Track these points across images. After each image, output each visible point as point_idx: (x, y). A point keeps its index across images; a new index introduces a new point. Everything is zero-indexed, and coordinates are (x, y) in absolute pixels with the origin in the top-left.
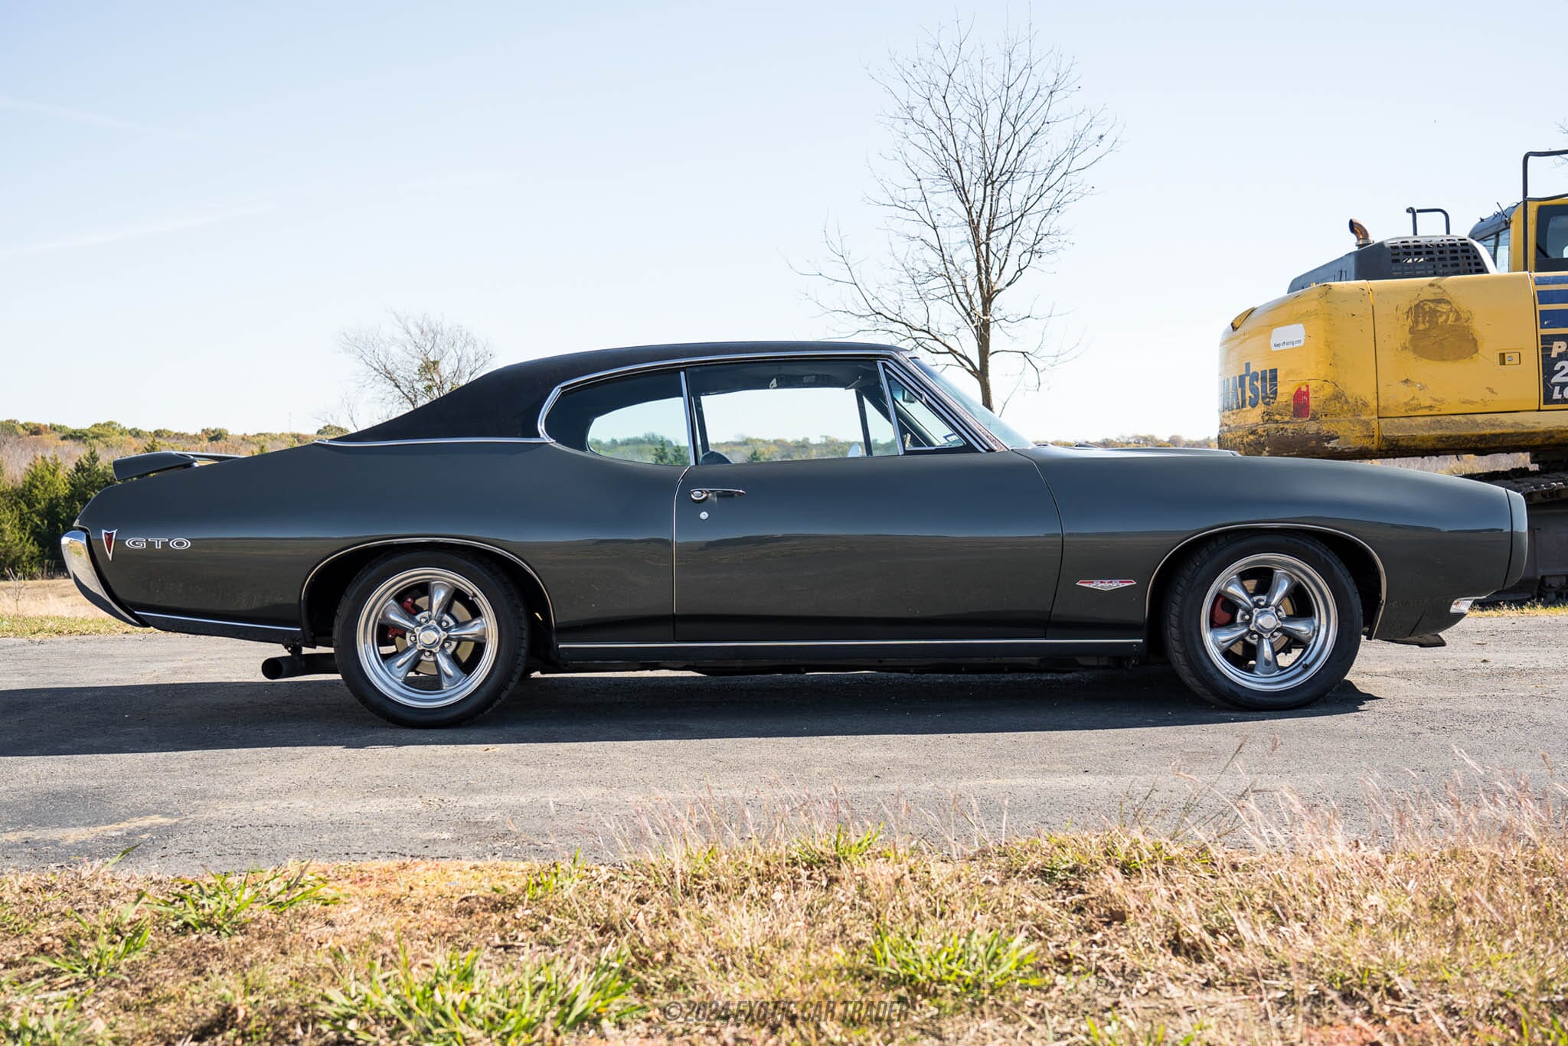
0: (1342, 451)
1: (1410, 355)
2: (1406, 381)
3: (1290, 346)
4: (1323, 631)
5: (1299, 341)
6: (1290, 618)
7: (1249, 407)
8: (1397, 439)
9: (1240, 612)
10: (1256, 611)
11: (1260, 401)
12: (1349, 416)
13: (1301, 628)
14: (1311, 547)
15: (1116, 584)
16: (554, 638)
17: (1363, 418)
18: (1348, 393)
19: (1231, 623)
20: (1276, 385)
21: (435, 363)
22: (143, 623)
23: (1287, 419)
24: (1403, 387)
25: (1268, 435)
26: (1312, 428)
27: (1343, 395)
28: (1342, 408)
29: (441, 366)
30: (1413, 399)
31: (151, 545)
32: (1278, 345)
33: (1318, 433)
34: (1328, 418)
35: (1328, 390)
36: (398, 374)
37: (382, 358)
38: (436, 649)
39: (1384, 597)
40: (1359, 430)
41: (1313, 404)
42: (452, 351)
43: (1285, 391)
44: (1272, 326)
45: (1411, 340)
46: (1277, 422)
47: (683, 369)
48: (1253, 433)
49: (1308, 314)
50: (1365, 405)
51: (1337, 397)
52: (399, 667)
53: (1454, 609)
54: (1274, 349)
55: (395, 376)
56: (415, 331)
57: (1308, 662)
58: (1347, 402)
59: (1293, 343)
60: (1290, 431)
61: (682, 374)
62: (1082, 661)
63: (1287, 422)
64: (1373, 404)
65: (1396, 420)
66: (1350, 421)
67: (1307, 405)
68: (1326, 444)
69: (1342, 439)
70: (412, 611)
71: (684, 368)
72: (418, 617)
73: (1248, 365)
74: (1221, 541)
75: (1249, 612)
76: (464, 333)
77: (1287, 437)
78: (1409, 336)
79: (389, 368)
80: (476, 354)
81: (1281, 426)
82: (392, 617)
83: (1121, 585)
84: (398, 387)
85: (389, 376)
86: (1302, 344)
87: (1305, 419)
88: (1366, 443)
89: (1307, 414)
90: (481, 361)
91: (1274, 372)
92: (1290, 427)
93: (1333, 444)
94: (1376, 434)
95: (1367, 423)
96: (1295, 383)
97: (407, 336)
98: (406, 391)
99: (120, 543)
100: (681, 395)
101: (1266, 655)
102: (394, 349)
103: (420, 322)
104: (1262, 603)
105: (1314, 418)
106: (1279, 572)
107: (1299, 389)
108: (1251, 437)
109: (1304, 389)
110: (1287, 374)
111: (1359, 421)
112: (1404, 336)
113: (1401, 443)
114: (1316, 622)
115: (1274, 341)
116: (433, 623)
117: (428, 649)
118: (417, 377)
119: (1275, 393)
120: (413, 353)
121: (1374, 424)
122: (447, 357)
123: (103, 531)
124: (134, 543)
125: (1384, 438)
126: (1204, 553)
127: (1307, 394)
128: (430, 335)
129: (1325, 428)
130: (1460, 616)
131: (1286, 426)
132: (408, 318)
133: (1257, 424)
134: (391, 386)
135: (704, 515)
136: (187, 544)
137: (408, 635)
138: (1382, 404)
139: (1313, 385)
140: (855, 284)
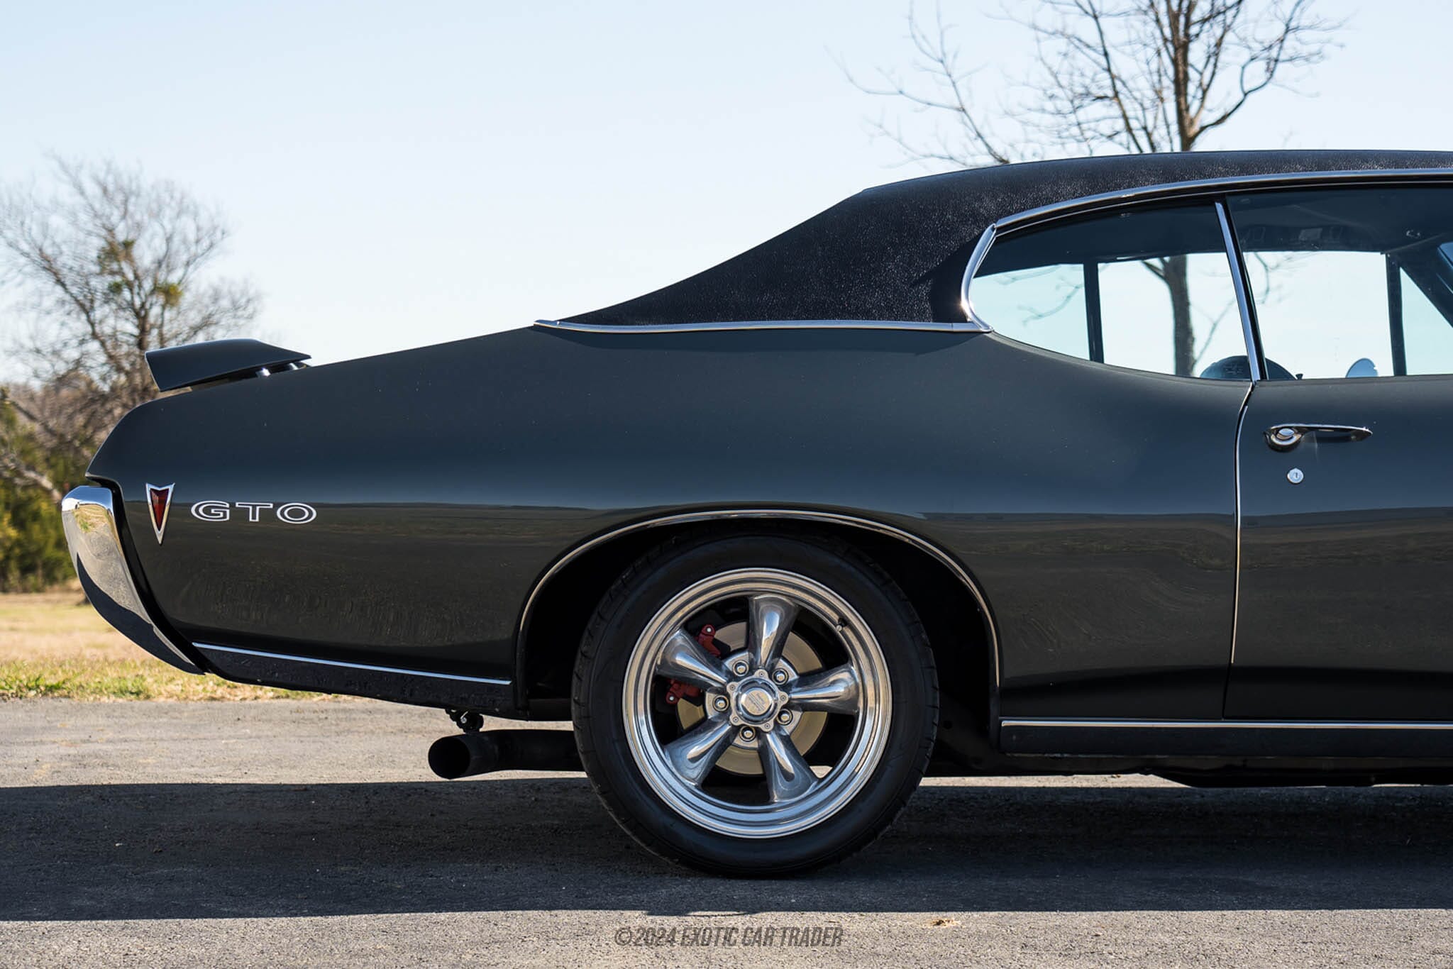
16: (994, 710)
21: (128, 245)
22: (201, 664)
29: (137, 252)
31: (239, 515)
36: (65, 260)
37: (36, 232)
38: (767, 726)
42: (157, 227)
47: (1222, 198)
52: (694, 760)
55: (58, 265)
56: (92, 189)
61: (1219, 206)
70: (717, 654)
71: (1223, 194)
72: (729, 663)
76: (177, 195)
79: (49, 251)
80: (198, 229)
82: (681, 660)
84: (63, 285)
85: (49, 266)
90: (205, 243)
97: (79, 199)
98: (75, 290)
99: (181, 510)
100: (1222, 248)
102: (56, 221)
103: (102, 175)
116: (761, 674)
117: (753, 725)
118: (96, 269)
120: (90, 227)
122: (147, 235)
123: (149, 487)
124: (207, 510)
128: (119, 198)
132: (80, 167)
134: (46, 282)
135: (1295, 476)
136: (310, 514)
137: (709, 697)
140: (964, 110)
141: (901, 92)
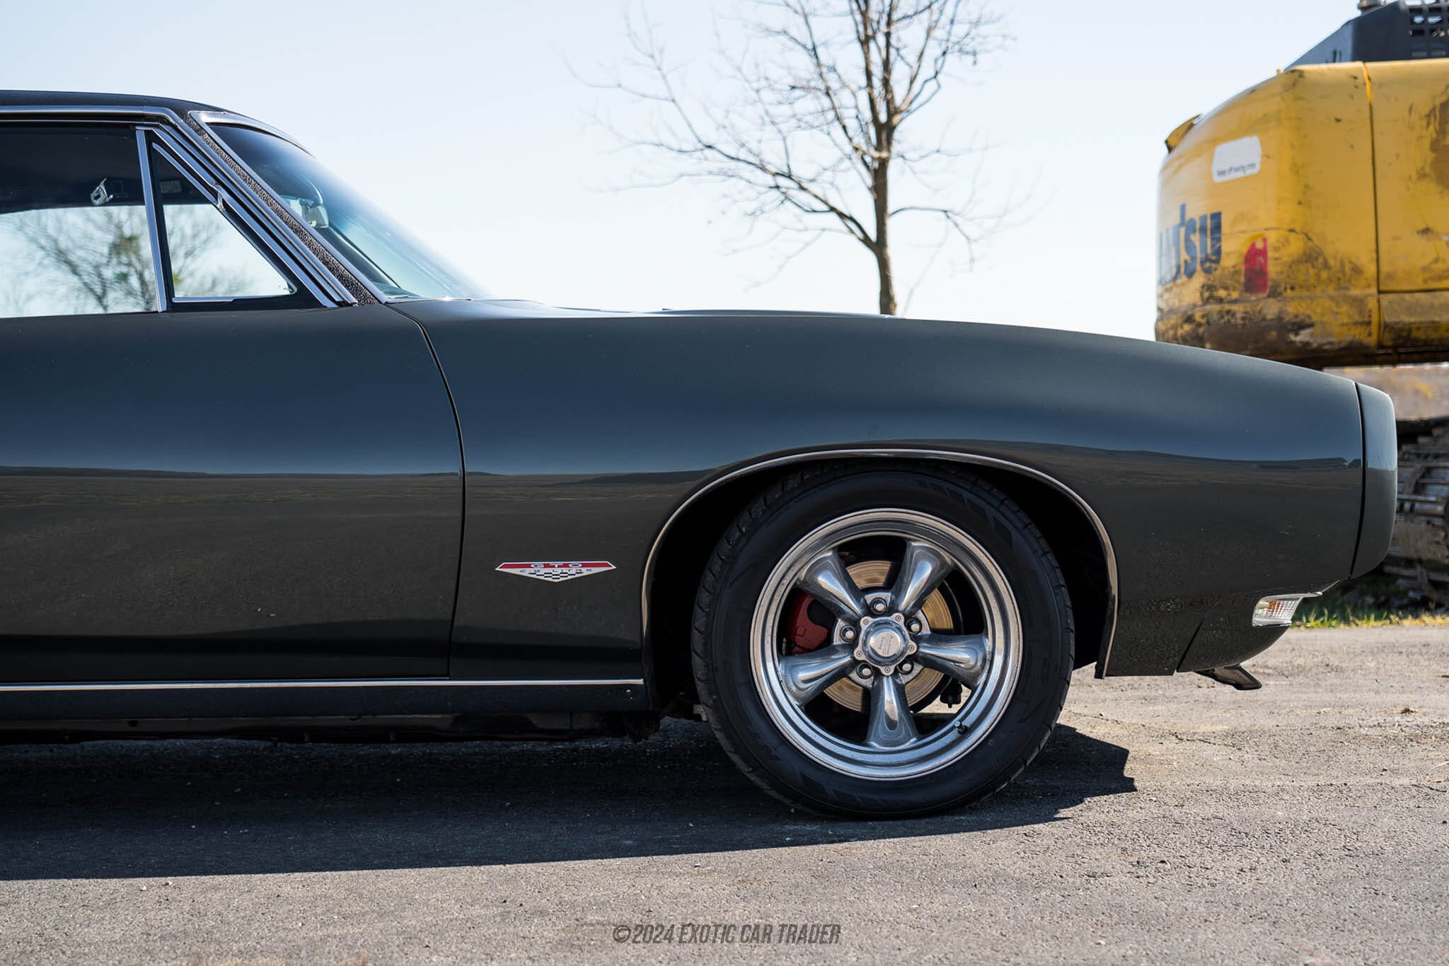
0: (1319, 350)
1: (1431, 187)
2: (1426, 231)
3: (1240, 174)
4: (998, 660)
5: (1253, 165)
6: (939, 635)
7: (1184, 278)
8: (1409, 328)
9: (840, 624)
10: (866, 623)
11: (1198, 267)
12: (1331, 290)
13: (959, 654)
14: (967, 495)
15: (576, 570)
17: (1355, 292)
18: (1329, 251)
19: (824, 647)
20: (1219, 240)
23: (1235, 295)
24: (1421, 242)
25: (1208, 323)
26: (1271, 309)
27: (1320, 253)
28: (1318, 276)
30: (1436, 261)
32: (1222, 173)
33: (1280, 319)
34: (1296, 293)
35: (1296, 246)
39: (1115, 591)
40: (1346, 313)
41: (1273, 270)
43: (1233, 248)
44: (1215, 141)
45: (1435, 163)
46: (1221, 300)
48: (1189, 319)
49: (1266, 119)
50: (1357, 270)
51: (1311, 257)
53: (1262, 615)
54: (1217, 179)
57: (967, 723)
58: (1326, 266)
59: (1243, 168)
60: (1239, 315)
62: (538, 721)
63: (1235, 302)
64: (1371, 270)
65: (1407, 296)
66: (1332, 298)
67: (1263, 272)
68: (1292, 337)
69: (1317, 329)
73: (1183, 208)
74: (792, 483)
75: (854, 623)
77: (1236, 325)
78: (1431, 156)
81: (1227, 307)
83: (585, 572)
86: (1255, 170)
87: (1262, 295)
88: (1359, 335)
89: (1265, 285)
91: (1216, 217)
92: (1238, 309)
93: (1303, 336)
94: (1375, 319)
95: (1359, 302)
96: (1247, 236)
101: (887, 707)
104: (880, 607)
105: (1275, 294)
106: (918, 545)
107: (1253, 245)
108: (1187, 327)
109: (1260, 245)
110: (1236, 221)
111: (1347, 299)
112: (1422, 155)
113: (1415, 334)
114: (988, 643)
115: (1218, 165)
119: (1218, 252)
121: (1372, 304)
125: (1386, 326)
126: (758, 508)
127: (1263, 253)
129: (1291, 309)
130: (1274, 631)
131: (1234, 308)
133: (1195, 306)
138: (1385, 268)
139: (1273, 237)
140: (673, 101)
141: (619, 86)
